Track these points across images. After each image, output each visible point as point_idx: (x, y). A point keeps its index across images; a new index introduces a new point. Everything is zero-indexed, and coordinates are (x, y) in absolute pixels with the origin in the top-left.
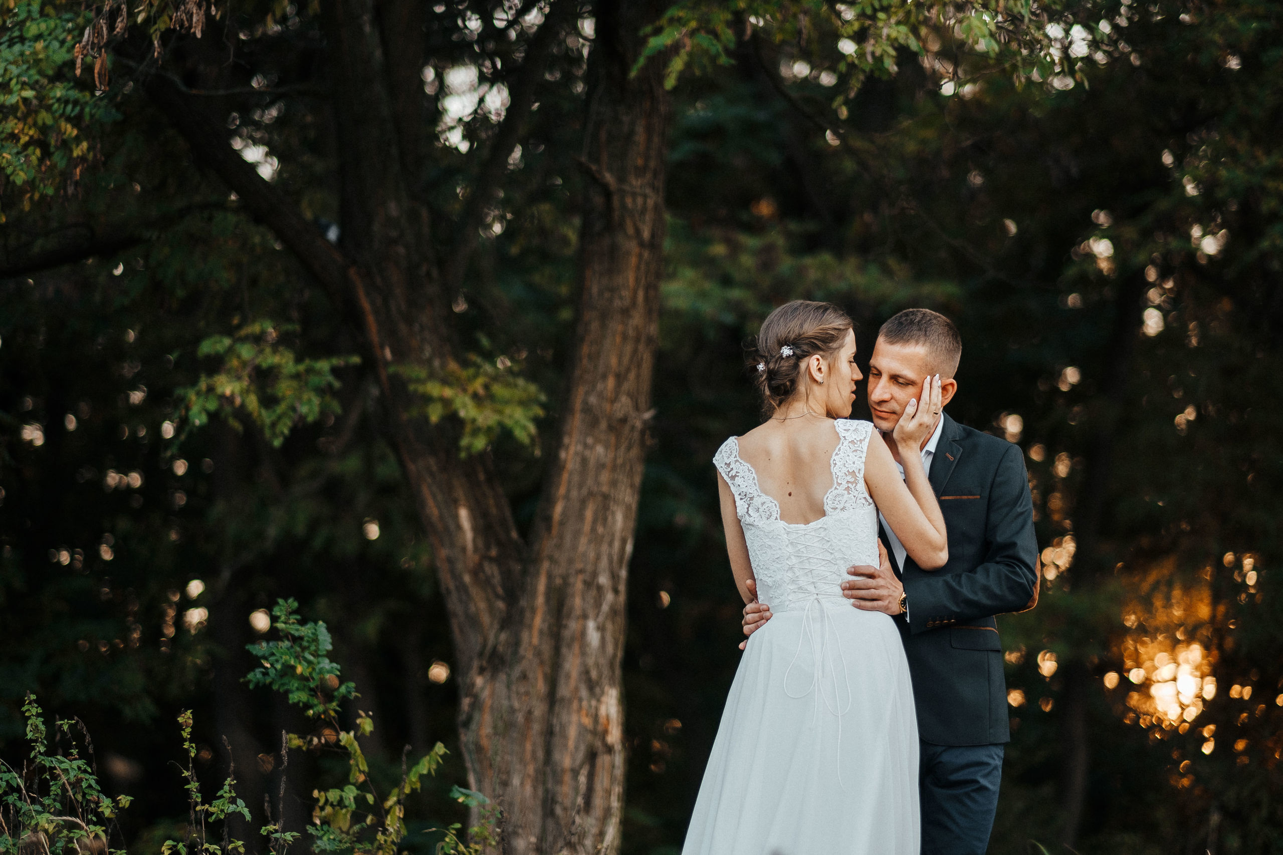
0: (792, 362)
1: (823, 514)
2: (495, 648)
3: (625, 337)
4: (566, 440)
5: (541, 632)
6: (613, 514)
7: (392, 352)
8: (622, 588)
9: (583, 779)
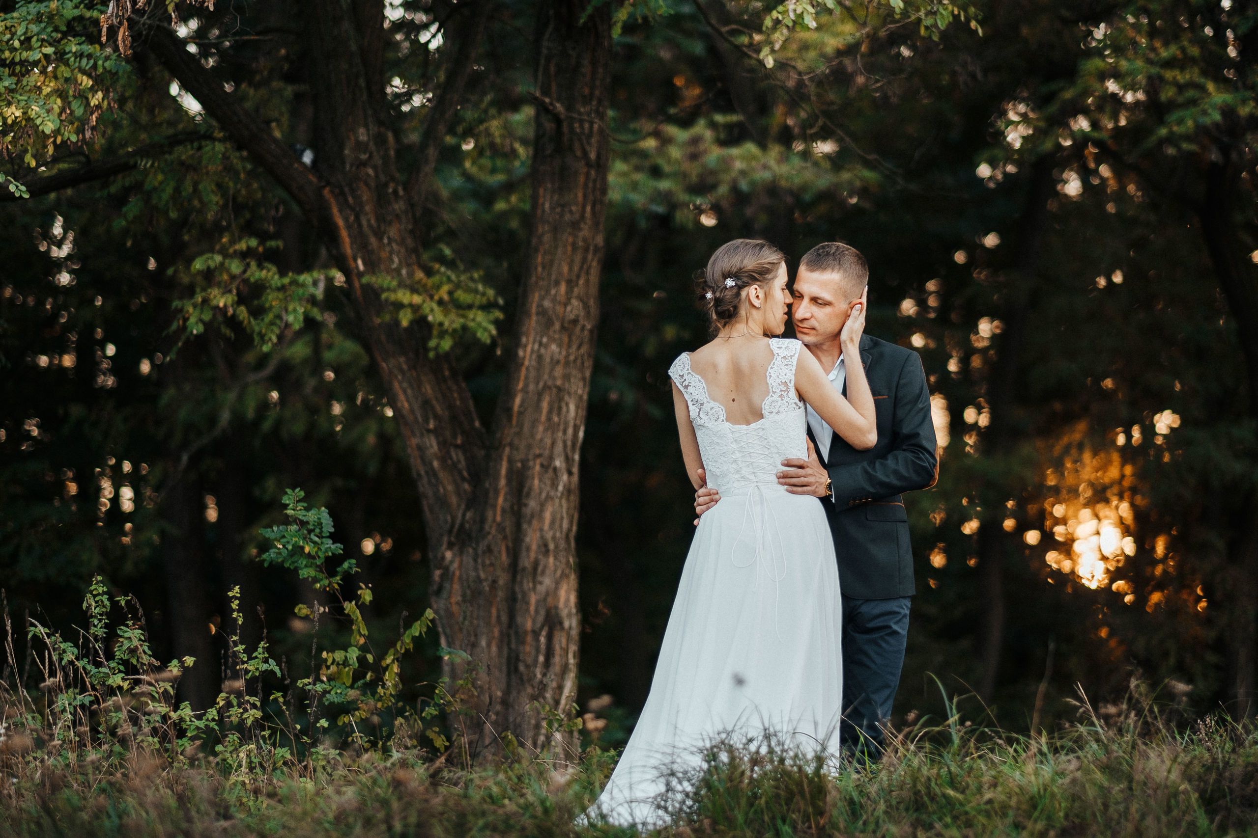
0: (735, 291)
1: (762, 416)
2: (462, 525)
3: (574, 246)
4: (524, 340)
5: (504, 511)
6: (567, 405)
7: (364, 264)
8: (575, 470)
9: (543, 639)
